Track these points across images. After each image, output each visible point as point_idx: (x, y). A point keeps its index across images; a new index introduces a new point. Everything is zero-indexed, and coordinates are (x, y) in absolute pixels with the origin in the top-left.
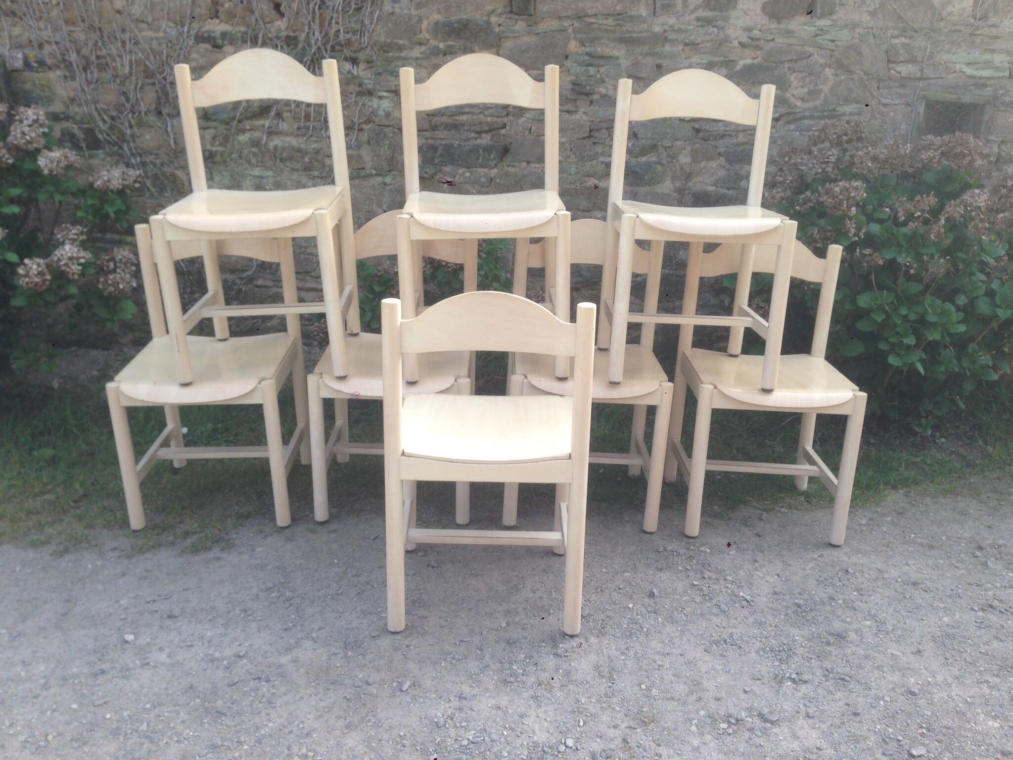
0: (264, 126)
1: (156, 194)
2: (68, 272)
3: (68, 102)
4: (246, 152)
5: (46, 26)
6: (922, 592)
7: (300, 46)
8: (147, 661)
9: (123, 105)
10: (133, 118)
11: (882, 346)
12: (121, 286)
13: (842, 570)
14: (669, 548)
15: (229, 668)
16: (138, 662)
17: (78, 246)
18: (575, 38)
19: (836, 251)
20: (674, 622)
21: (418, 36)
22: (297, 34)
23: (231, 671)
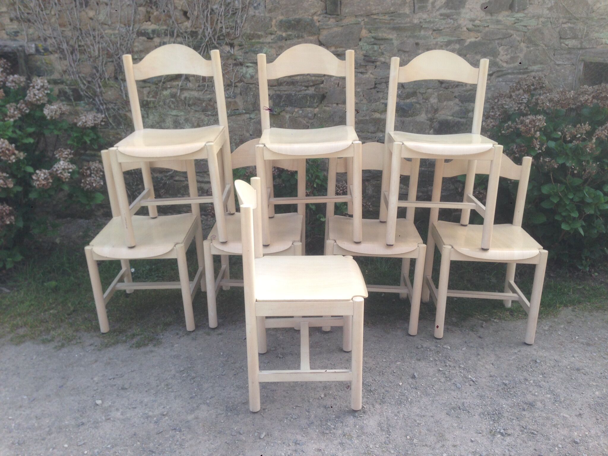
0: (178, 85)
1: (115, 127)
2: (62, 178)
3: (62, 73)
4: (168, 101)
5: (48, 28)
6: (583, 375)
7: (199, 37)
8: (109, 417)
9: (95, 74)
10: (101, 82)
11: (557, 218)
12: (94, 185)
13: (533, 360)
14: (425, 346)
15: (157, 423)
16: (104, 418)
17: (68, 161)
18: (365, 28)
19: (528, 161)
20: (427, 395)
21: (270, 29)
22: (197, 30)
23: (158, 425)
